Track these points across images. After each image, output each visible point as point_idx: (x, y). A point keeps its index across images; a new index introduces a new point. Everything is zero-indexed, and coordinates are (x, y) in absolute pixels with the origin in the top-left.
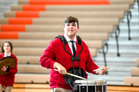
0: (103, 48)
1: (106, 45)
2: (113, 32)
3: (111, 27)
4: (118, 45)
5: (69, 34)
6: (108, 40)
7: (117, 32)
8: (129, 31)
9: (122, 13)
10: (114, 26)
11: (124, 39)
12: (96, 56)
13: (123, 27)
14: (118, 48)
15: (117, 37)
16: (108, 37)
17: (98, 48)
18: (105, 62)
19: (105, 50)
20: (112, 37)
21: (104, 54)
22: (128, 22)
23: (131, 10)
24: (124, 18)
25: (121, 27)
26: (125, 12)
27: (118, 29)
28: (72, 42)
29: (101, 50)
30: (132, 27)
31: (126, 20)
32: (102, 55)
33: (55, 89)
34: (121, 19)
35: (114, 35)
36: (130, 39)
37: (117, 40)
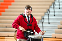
0: (42, 20)
1: (43, 18)
2: (46, 12)
3: (45, 10)
4: (49, 19)
5: (27, 14)
6: (44, 16)
7: (49, 12)
8: (54, 12)
9: (51, 3)
10: (47, 9)
11: (52, 15)
12: (38, 24)
13: (51, 10)
14: (49, 20)
15: (48, 15)
16: (44, 14)
17: (39, 20)
18: (43, 26)
19: (43, 21)
20: (46, 14)
21: (42, 23)
22: (54, 8)
23: (55, 2)
24: (52, 6)
25: (50, 10)
26: (52, 3)
27: (49, 11)
28: (28, 17)
29: (41, 21)
30: (55, 10)
31: (53, 7)
32: (41, 23)
33: (19, 39)
34: (50, 6)
35: (47, 14)
36: (54, 15)
37: (48, 16)
